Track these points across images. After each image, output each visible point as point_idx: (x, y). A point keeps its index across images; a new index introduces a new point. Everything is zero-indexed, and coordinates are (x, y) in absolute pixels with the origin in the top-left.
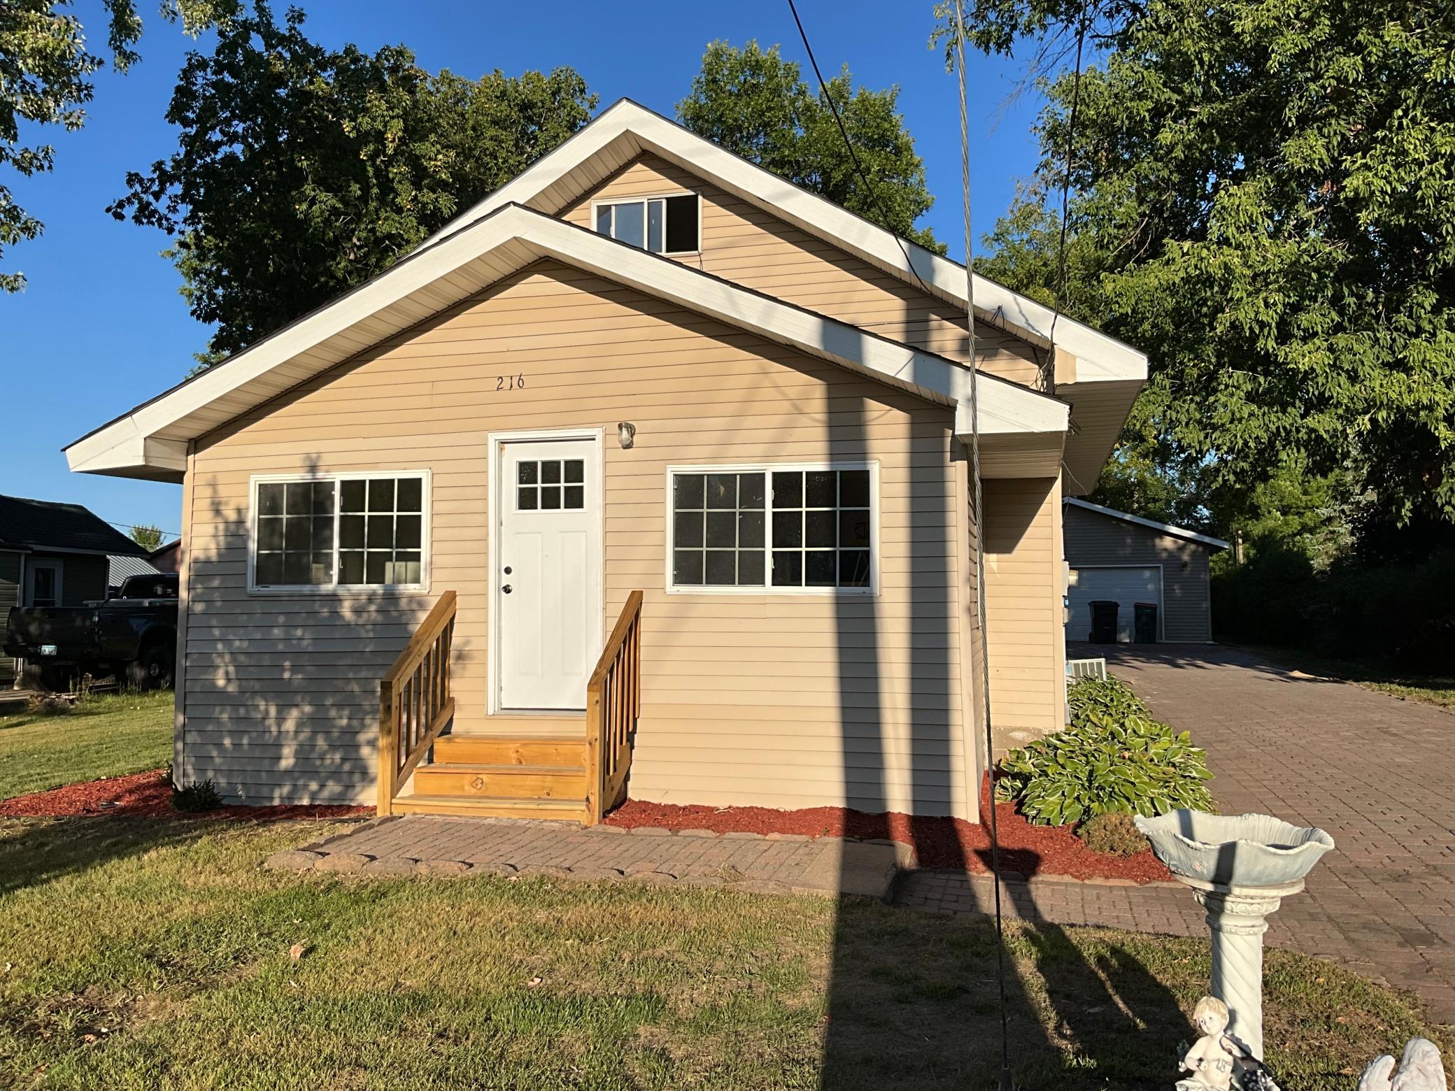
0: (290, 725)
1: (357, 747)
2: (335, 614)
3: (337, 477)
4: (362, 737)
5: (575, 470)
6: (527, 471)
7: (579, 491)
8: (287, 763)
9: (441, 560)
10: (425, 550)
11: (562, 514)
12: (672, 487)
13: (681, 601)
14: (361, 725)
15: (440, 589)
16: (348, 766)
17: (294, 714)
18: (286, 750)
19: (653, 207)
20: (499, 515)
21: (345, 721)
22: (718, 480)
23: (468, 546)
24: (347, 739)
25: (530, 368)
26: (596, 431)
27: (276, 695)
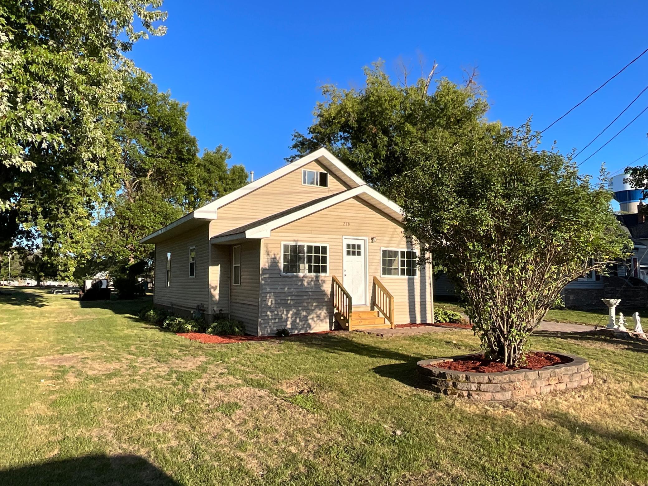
0: (289, 315)
1: (308, 320)
2: (302, 284)
3: (306, 244)
4: (309, 317)
5: (359, 247)
6: (348, 246)
7: (360, 252)
8: (289, 326)
9: (331, 268)
10: (328, 265)
11: (356, 257)
12: (382, 253)
13: (383, 279)
14: (309, 314)
15: (332, 275)
16: (305, 326)
17: (291, 312)
18: (289, 323)
19: (317, 173)
20: (342, 256)
21: (305, 313)
22: (390, 252)
23: (338, 264)
24: (305, 319)
25: (350, 221)
26: (367, 238)
27: (286, 307)
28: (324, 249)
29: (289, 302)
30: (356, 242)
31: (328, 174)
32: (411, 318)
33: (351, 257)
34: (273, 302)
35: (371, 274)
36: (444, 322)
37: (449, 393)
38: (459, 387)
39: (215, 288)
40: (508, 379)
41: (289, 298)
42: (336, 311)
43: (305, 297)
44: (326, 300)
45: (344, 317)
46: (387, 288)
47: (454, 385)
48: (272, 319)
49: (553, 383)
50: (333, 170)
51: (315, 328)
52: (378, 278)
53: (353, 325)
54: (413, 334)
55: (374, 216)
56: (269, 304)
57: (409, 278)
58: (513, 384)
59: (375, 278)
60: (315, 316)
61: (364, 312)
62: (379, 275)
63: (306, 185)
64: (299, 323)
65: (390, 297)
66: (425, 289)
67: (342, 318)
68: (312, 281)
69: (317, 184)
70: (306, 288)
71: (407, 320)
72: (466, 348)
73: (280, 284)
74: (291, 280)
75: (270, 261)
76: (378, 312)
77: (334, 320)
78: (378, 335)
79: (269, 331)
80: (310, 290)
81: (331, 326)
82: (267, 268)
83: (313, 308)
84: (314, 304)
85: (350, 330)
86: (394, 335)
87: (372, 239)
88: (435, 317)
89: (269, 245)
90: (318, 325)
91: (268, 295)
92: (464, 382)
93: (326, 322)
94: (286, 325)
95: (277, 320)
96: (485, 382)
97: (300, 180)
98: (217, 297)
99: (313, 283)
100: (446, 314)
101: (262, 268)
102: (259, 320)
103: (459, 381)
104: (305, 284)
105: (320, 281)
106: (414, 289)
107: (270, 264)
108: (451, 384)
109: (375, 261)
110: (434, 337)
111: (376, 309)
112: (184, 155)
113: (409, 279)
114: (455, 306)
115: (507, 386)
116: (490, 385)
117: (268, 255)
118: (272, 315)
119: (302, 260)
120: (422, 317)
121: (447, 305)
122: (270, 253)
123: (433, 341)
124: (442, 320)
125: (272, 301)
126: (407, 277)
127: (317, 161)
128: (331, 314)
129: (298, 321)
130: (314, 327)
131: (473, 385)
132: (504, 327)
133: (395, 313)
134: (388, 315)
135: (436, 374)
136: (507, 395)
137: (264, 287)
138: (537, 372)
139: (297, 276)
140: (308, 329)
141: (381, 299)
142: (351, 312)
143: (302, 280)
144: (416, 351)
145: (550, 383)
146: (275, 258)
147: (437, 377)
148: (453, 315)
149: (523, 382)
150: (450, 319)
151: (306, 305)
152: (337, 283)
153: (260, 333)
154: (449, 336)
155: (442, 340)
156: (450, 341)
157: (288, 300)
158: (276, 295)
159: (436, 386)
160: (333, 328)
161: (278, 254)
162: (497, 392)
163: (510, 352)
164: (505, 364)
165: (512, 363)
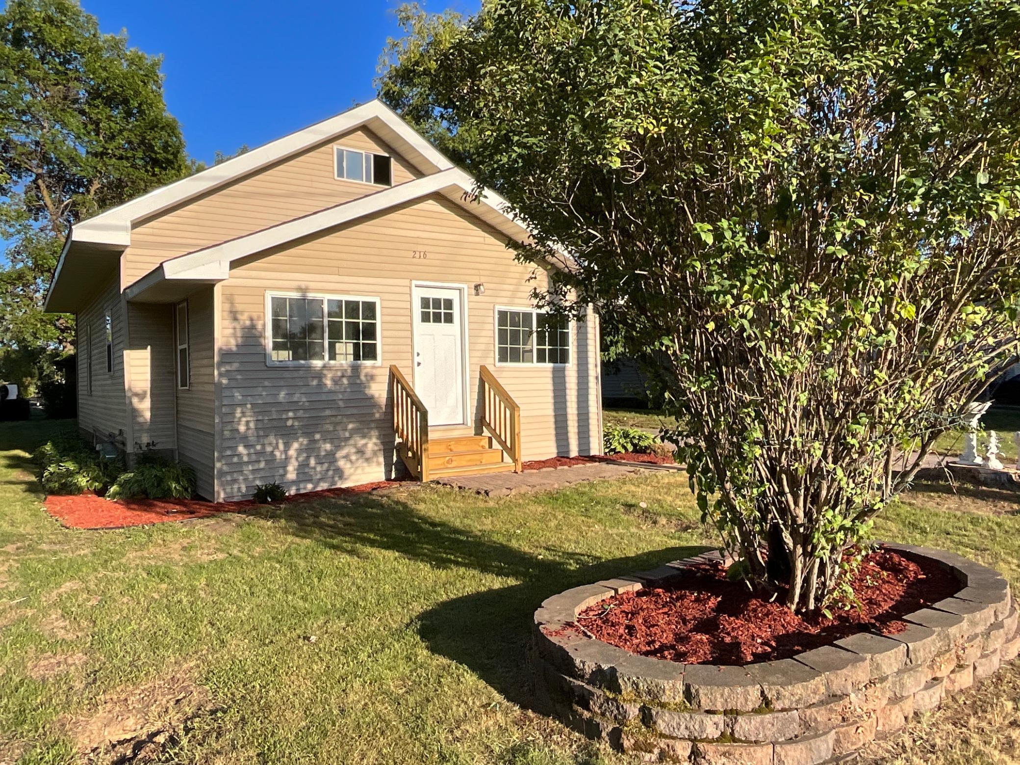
0: (292, 452)
1: (336, 461)
2: (321, 385)
3: (326, 297)
4: (339, 454)
5: (449, 304)
6: (425, 302)
7: (451, 314)
8: (291, 476)
9: (386, 348)
10: (379, 342)
11: (443, 326)
12: (497, 316)
13: (501, 370)
14: (338, 447)
15: (388, 364)
16: (331, 473)
17: (296, 445)
18: (290, 468)
19: (367, 157)
20: (411, 324)
21: (328, 446)
22: (515, 315)
23: (402, 341)
24: (331, 458)
25: (428, 248)
26: (464, 286)
27: (283, 436)
28: (370, 309)
29: (290, 423)
30: (443, 295)
31: (392, 160)
32: (558, 447)
33: (432, 326)
34: (252, 425)
35: (475, 360)
36: (623, 451)
37: (627, 743)
38: (661, 726)
39: (141, 396)
40: (823, 689)
41: (291, 414)
42: (398, 440)
43: (328, 413)
44: (377, 416)
45: (413, 453)
46: (506, 388)
47: (646, 717)
48: (248, 463)
49: (944, 671)
50: (401, 149)
51: (353, 477)
52: (491, 368)
53: (430, 469)
54: (556, 486)
55: (482, 240)
56: (242, 428)
57: (554, 368)
58: (838, 707)
59: (483, 370)
60: (353, 450)
61: (458, 440)
62: (493, 363)
63: (345, 179)
64: (314, 468)
65: (512, 406)
66: (587, 389)
67: (410, 454)
68: (343, 376)
69: (368, 180)
70: (331, 392)
71: (550, 451)
72: (669, 521)
73: (266, 383)
74: (296, 374)
75: (239, 334)
76: (490, 439)
77: (395, 459)
78: (478, 493)
79: (244, 490)
80: (341, 397)
81: (388, 472)
82: (234, 349)
83: (347, 435)
84: (350, 426)
85: (424, 481)
86: (513, 492)
87: (477, 287)
88: (607, 441)
89: (238, 299)
90: (359, 471)
91: (239, 410)
92: (680, 709)
93: (378, 464)
94: (286, 472)
95: (262, 465)
96: (750, 707)
97: (330, 169)
98: (148, 415)
99: (345, 381)
100: (626, 435)
101: (220, 349)
102: (218, 465)
103: (663, 705)
104: (329, 383)
105: (363, 378)
106: (564, 390)
107: (240, 340)
108: (633, 711)
109: (484, 333)
110: (600, 492)
111: (486, 433)
112: (156, 153)
113: (555, 371)
114: (641, 418)
115: (820, 715)
116: (768, 716)
117: (235, 319)
118: (249, 455)
119: (319, 331)
120: (580, 445)
121: (628, 415)
122: (239, 316)
123: (598, 503)
124: (619, 449)
125: (248, 422)
126: (551, 365)
127: (365, 128)
128: (387, 448)
129: (312, 462)
130: (351, 475)
131: (709, 721)
132: (796, 503)
133: (522, 440)
134: (509, 444)
135: (588, 671)
136: (823, 747)
137: (226, 393)
138: (903, 647)
139: (309, 368)
140: (336, 479)
141: (495, 412)
142: (427, 441)
143: (319, 375)
144: (553, 540)
145: (938, 675)
146: (253, 327)
147: (590, 682)
148: (640, 437)
149: (870, 691)
150: (635, 445)
151: (331, 428)
152: (398, 382)
153: (222, 495)
154: (633, 488)
155: (615, 501)
156: (633, 502)
157: (288, 419)
158: (260, 410)
159: (586, 714)
160: (393, 476)
161: (259, 318)
162: (790, 741)
163: (810, 572)
164: (794, 607)
165: (812, 606)
